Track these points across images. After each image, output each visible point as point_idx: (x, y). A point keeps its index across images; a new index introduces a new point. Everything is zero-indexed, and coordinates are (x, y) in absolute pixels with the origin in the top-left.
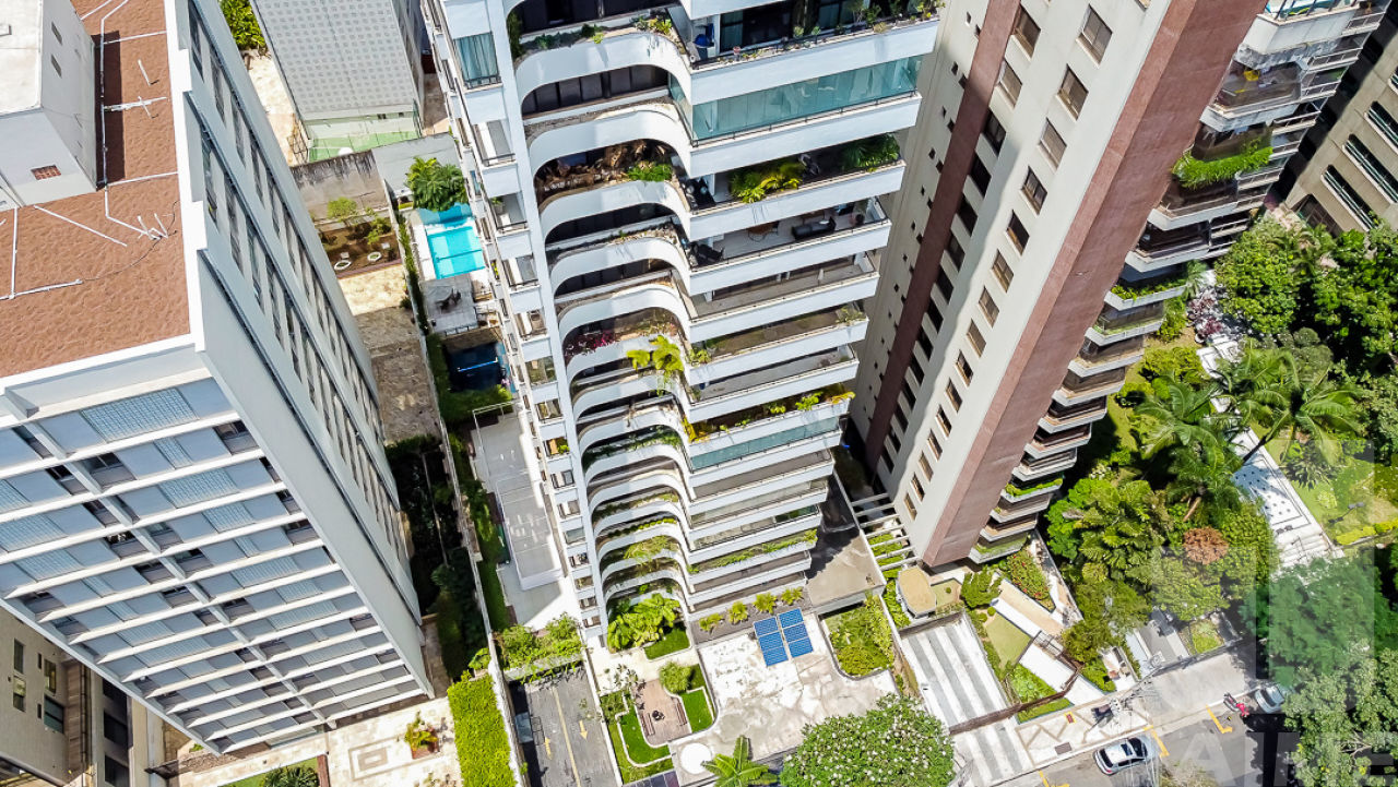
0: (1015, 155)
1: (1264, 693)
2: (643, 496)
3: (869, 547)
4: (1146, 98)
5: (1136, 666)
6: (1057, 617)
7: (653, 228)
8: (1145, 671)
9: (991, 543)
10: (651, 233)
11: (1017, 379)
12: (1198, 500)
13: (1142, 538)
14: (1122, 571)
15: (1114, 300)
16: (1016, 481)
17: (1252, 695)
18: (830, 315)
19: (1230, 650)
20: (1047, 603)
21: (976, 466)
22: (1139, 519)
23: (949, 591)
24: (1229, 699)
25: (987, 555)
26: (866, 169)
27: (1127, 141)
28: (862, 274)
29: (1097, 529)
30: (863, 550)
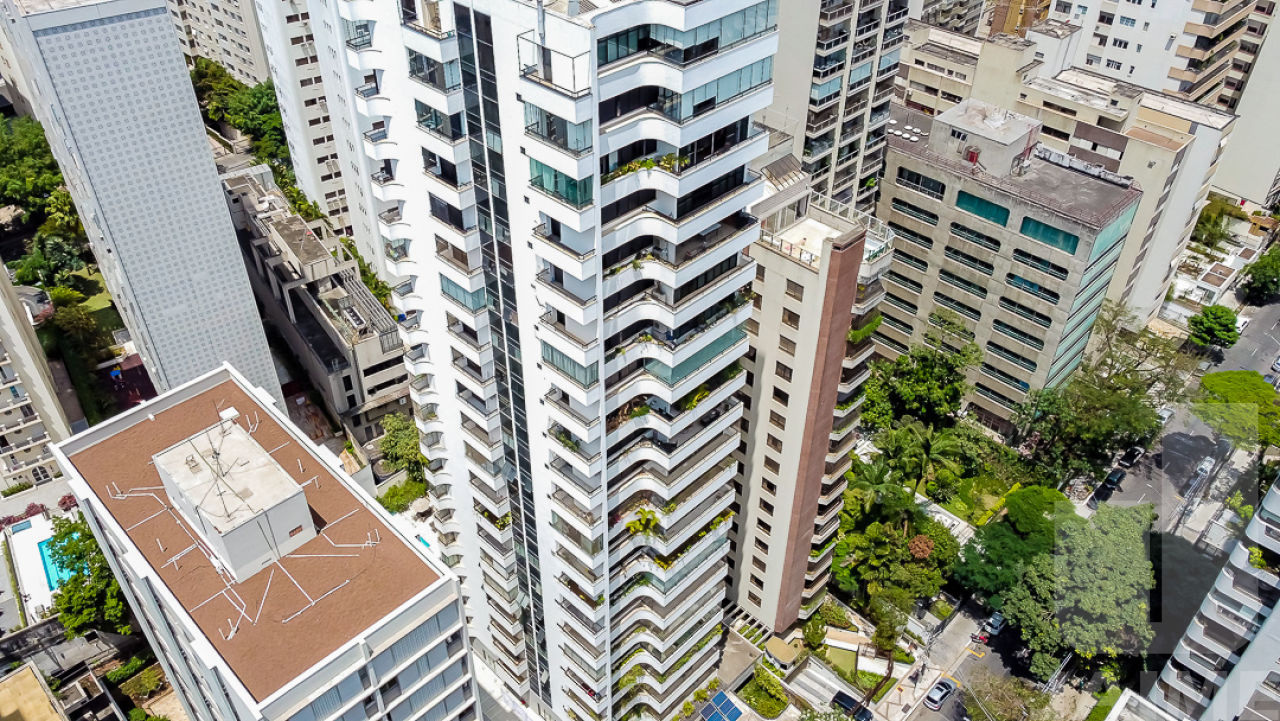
0: (763, 360)
1: (989, 624)
2: (624, 636)
3: (742, 636)
4: (831, 310)
5: (919, 639)
6: (861, 634)
7: (637, 443)
8: (925, 639)
9: (812, 598)
10: (637, 447)
11: (805, 475)
12: (906, 522)
13: (890, 554)
14: (889, 579)
15: (839, 413)
16: (815, 547)
17: (984, 630)
18: (718, 468)
19: (959, 610)
20: (853, 628)
21: (794, 543)
22: (884, 543)
23: (796, 646)
24: (974, 638)
25: (809, 610)
26: (732, 378)
27: (827, 331)
28: (730, 437)
29: (864, 561)
30: (739, 640)
